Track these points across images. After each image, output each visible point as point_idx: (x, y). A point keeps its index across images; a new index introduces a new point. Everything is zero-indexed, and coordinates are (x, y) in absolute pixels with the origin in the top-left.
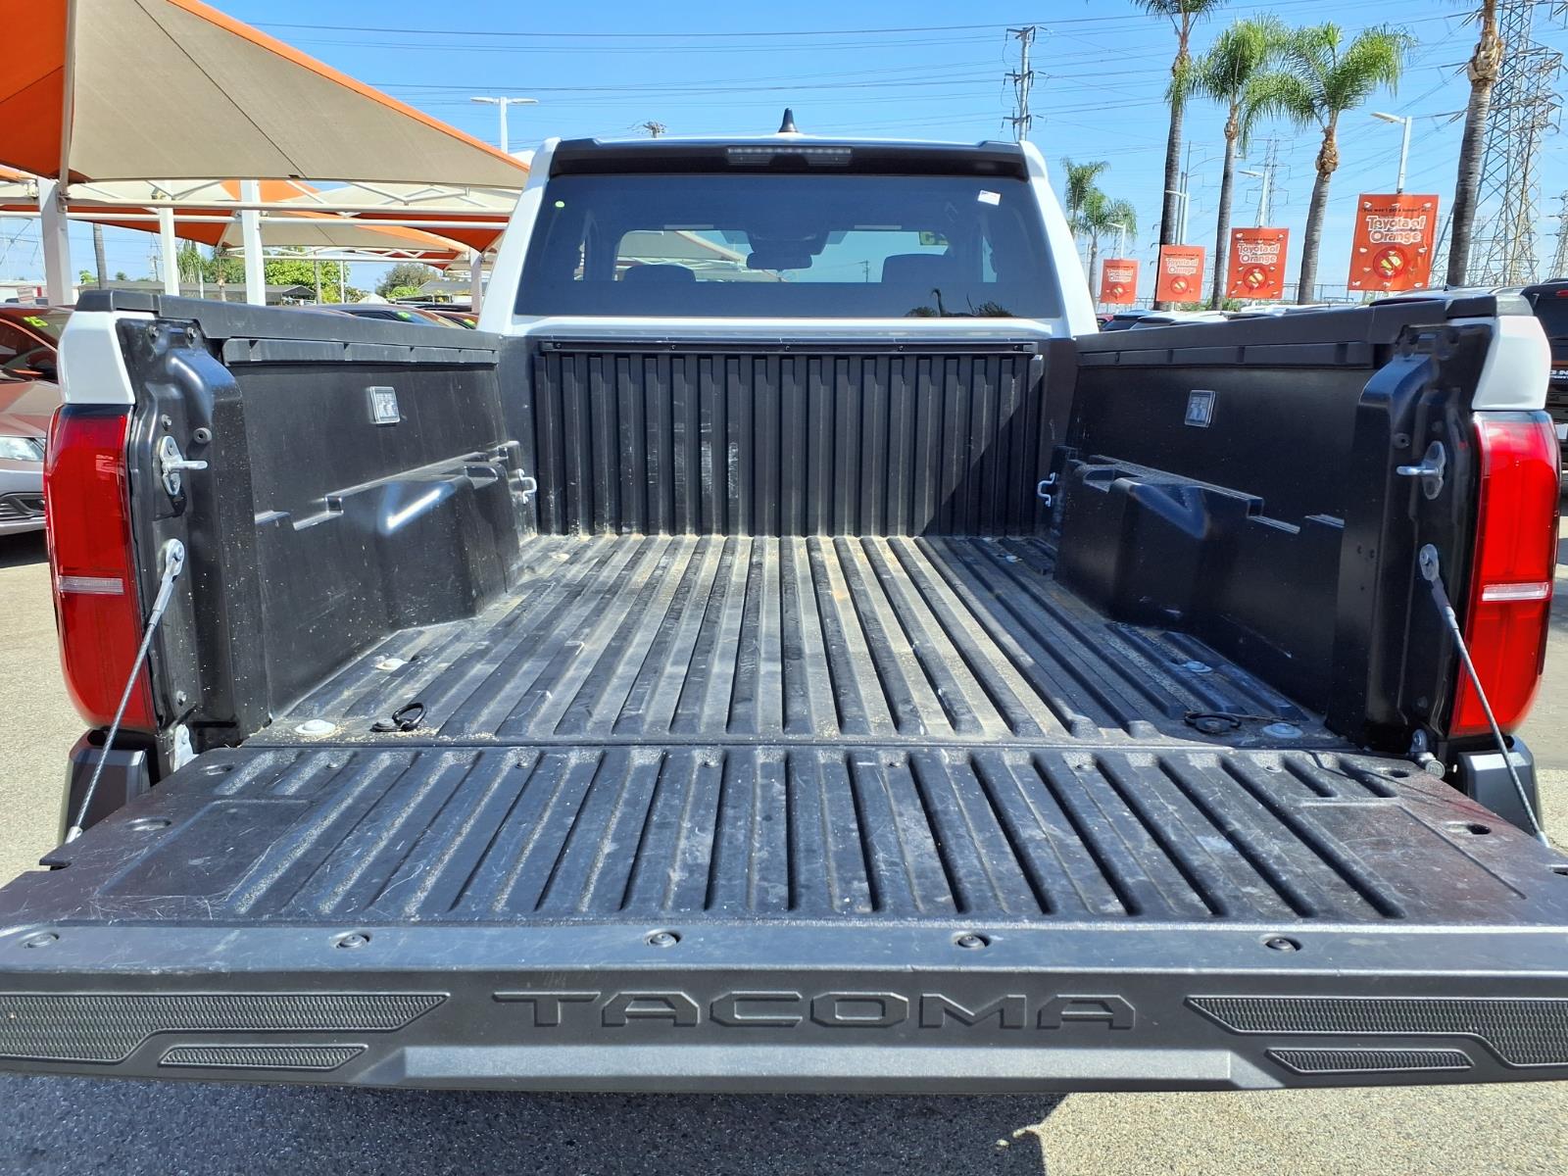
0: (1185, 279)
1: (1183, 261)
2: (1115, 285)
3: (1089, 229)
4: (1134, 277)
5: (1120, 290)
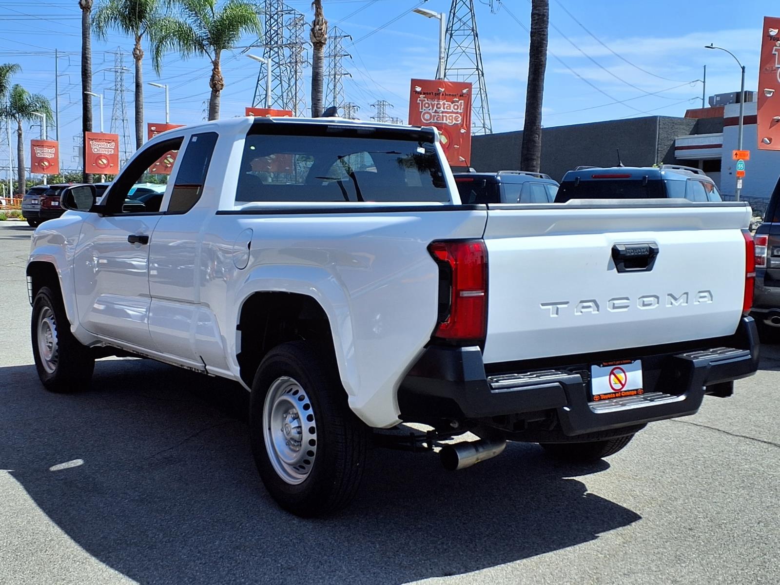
0: (105, 157)
1: (104, 144)
2: (42, 160)
3: (13, 115)
4: (56, 154)
5: (46, 163)
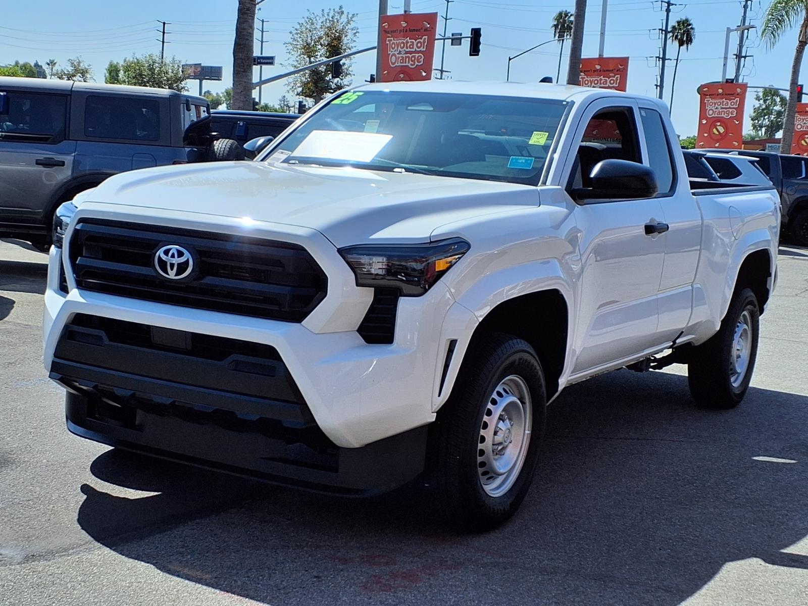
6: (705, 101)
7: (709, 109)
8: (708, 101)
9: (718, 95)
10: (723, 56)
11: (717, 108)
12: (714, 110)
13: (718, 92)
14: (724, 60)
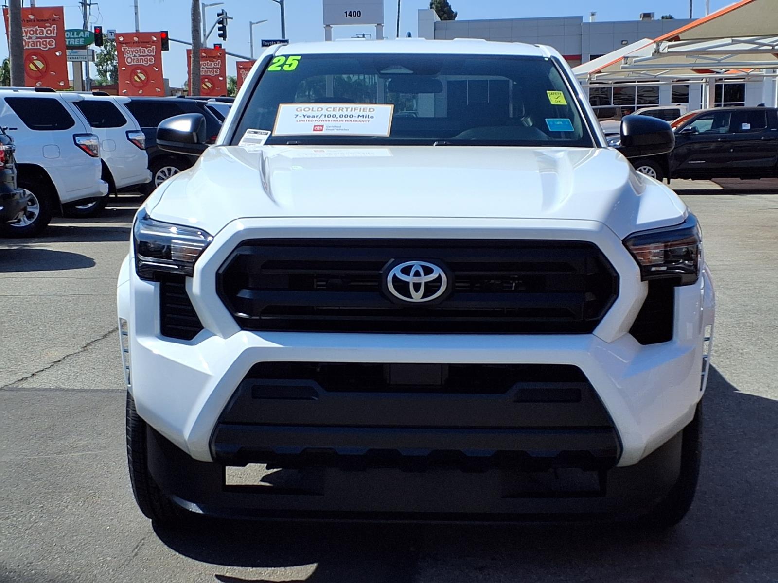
6: (122, 50)
7: (127, 57)
8: (125, 49)
9: (134, 43)
10: (134, 5)
11: (135, 56)
12: (133, 58)
13: (134, 40)
14: (135, 8)
